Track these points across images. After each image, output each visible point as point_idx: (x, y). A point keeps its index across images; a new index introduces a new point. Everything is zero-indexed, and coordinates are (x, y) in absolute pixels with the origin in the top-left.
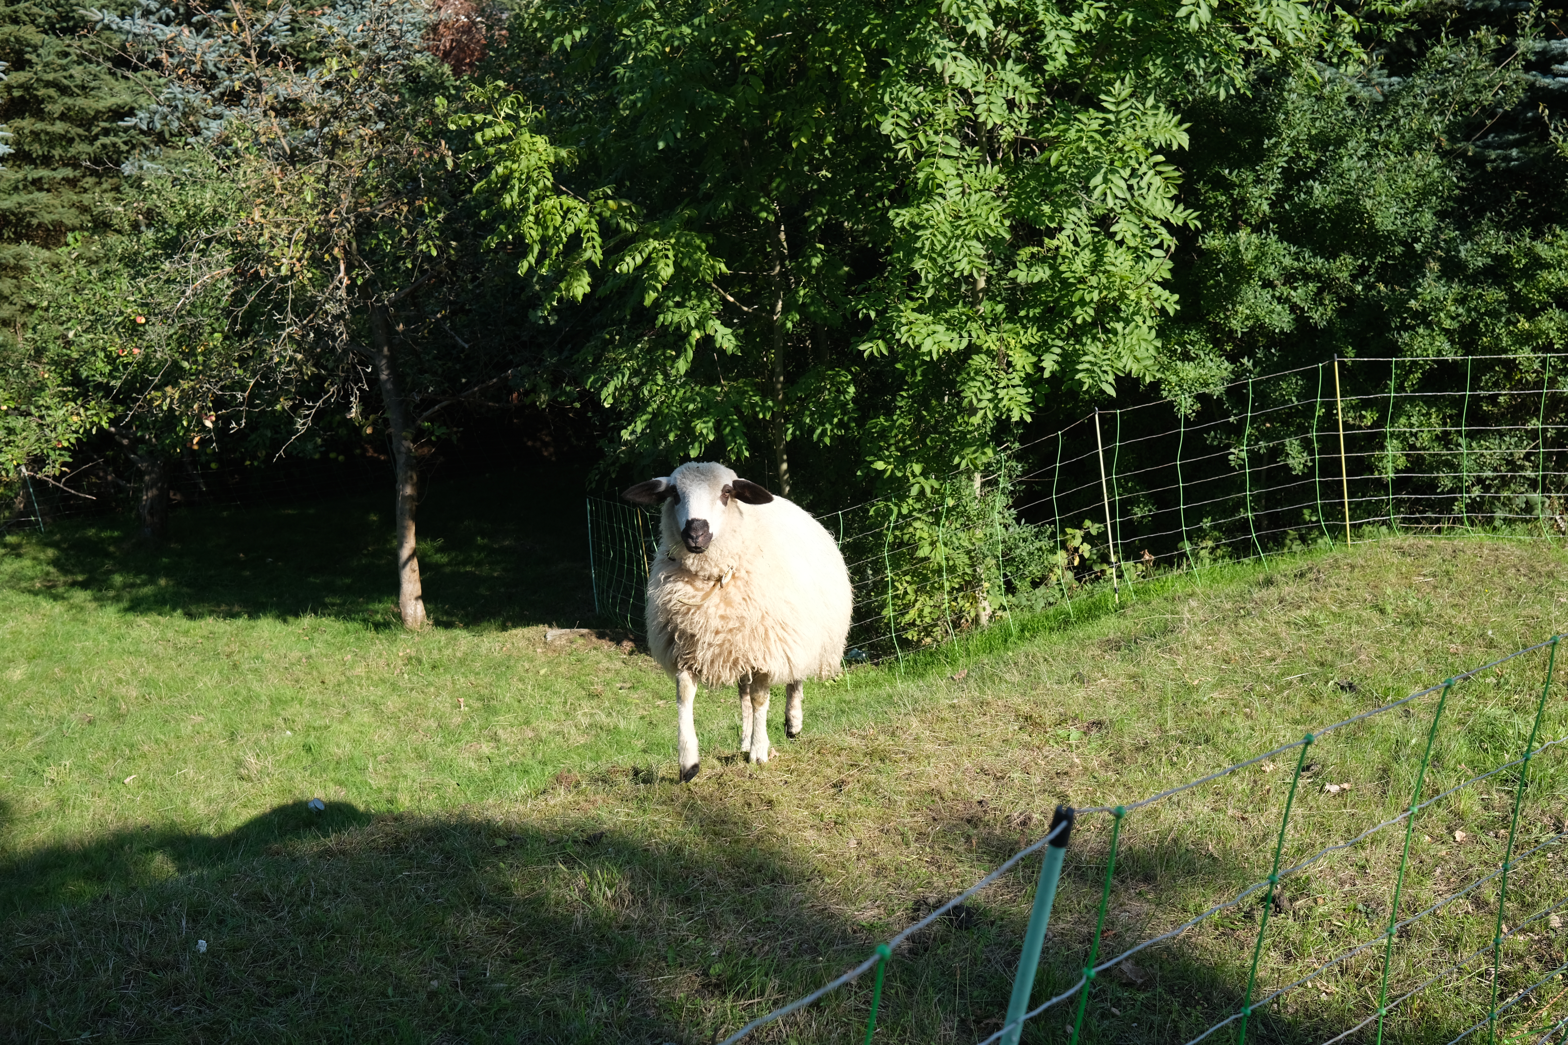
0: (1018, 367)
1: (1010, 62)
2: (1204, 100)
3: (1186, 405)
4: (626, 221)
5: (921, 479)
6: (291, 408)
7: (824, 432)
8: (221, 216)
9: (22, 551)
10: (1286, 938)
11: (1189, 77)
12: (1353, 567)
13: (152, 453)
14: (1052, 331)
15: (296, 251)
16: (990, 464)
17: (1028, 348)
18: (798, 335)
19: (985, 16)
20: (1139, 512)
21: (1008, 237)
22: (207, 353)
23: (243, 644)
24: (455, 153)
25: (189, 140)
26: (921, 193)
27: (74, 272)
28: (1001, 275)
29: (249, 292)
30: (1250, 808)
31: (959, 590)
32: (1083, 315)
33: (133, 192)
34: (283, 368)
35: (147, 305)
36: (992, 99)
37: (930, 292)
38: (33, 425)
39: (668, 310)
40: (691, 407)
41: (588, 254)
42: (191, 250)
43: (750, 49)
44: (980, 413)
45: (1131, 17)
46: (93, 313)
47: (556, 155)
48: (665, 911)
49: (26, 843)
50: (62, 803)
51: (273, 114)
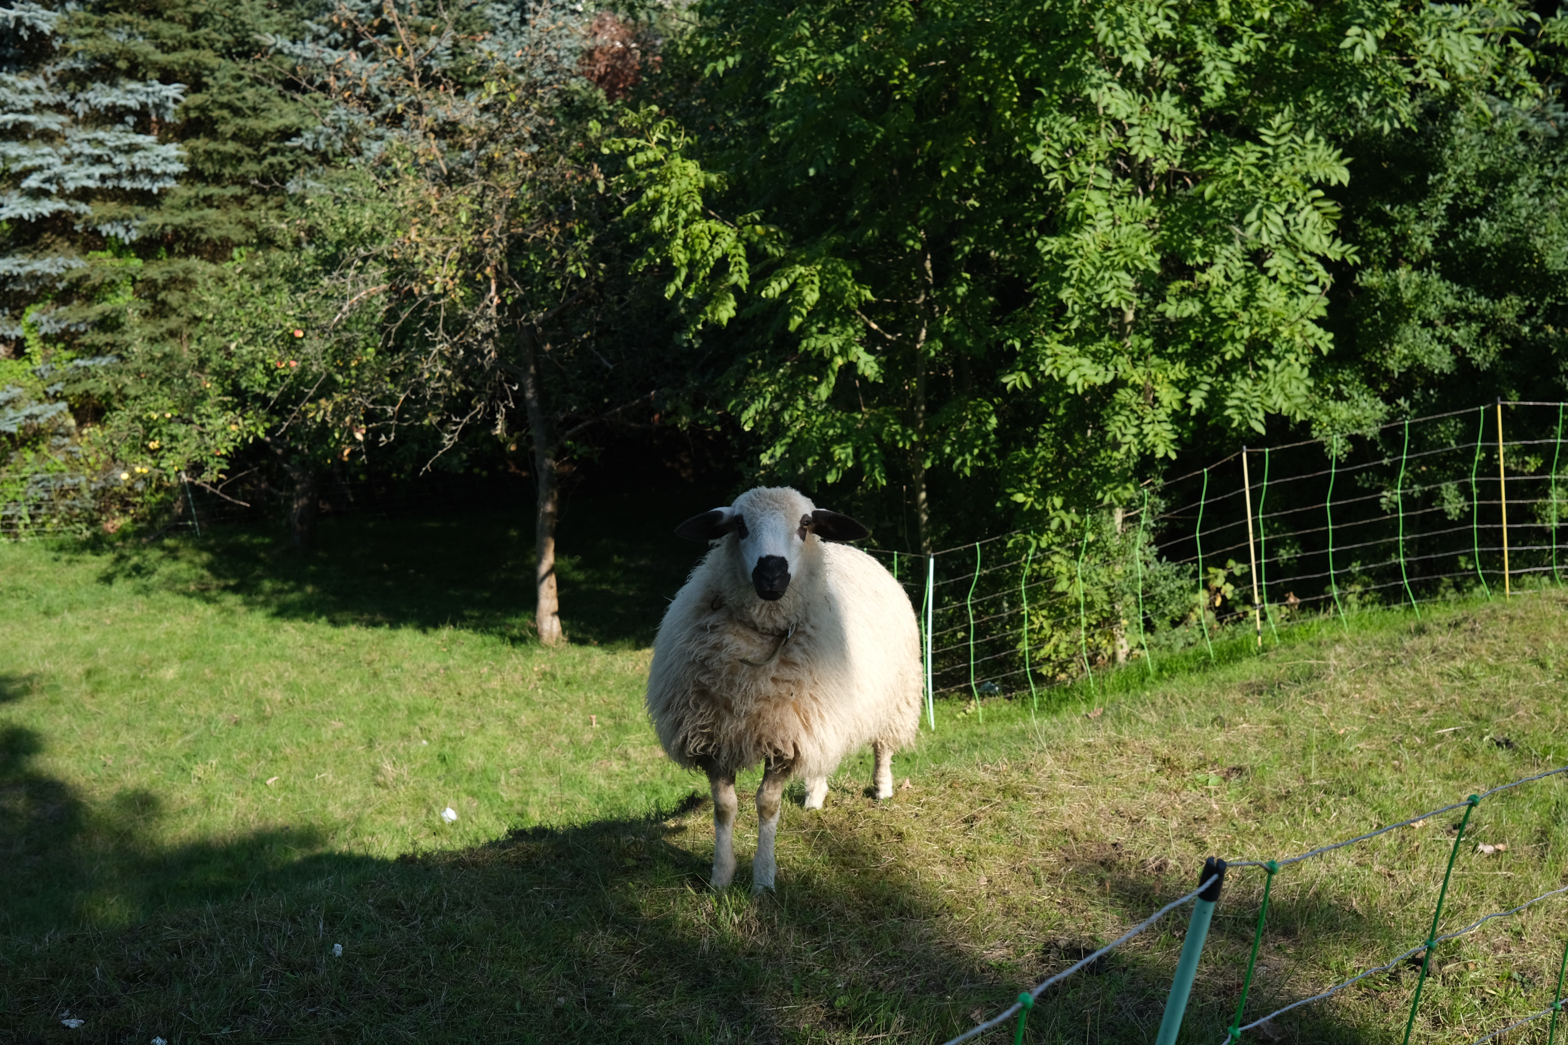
0: (1165, 403)
1: (1166, 94)
2: (1366, 133)
3: (1337, 447)
4: (774, 246)
5: (1062, 513)
6: (439, 423)
7: (964, 462)
8: (379, 234)
9: (179, 554)
10: (1434, 1003)
11: (1351, 110)
12: (1511, 619)
13: (304, 464)
14: (1200, 368)
15: (448, 270)
16: (1132, 500)
17: (1175, 383)
18: (941, 364)
19: (1143, 47)
20: (1284, 555)
21: (1157, 271)
22: (360, 367)
23: (384, 653)
24: (607, 177)
25: (352, 160)
26: (1071, 224)
27: (238, 287)
28: (1149, 309)
29: (402, 309)
30: (1397, 865)
31: (1097, 626)
32: (1232, 351)
33: (297, 209)
34: (433, 384)
35: (305, 319)
36: (1146, 131)
37: (1075, 324)
38: (195, 432)
39: (811, 335)
40: (831, 432)
41: (734, 278)
42: (348, 266)
43: (903, 76)
44: (1124, 449)
45: (1293, 48)
46: (254, 326)
47: (706, 180)
48: (793, 940)
49: (173, 838)
50: (207, 801)
51: (432, 136)
